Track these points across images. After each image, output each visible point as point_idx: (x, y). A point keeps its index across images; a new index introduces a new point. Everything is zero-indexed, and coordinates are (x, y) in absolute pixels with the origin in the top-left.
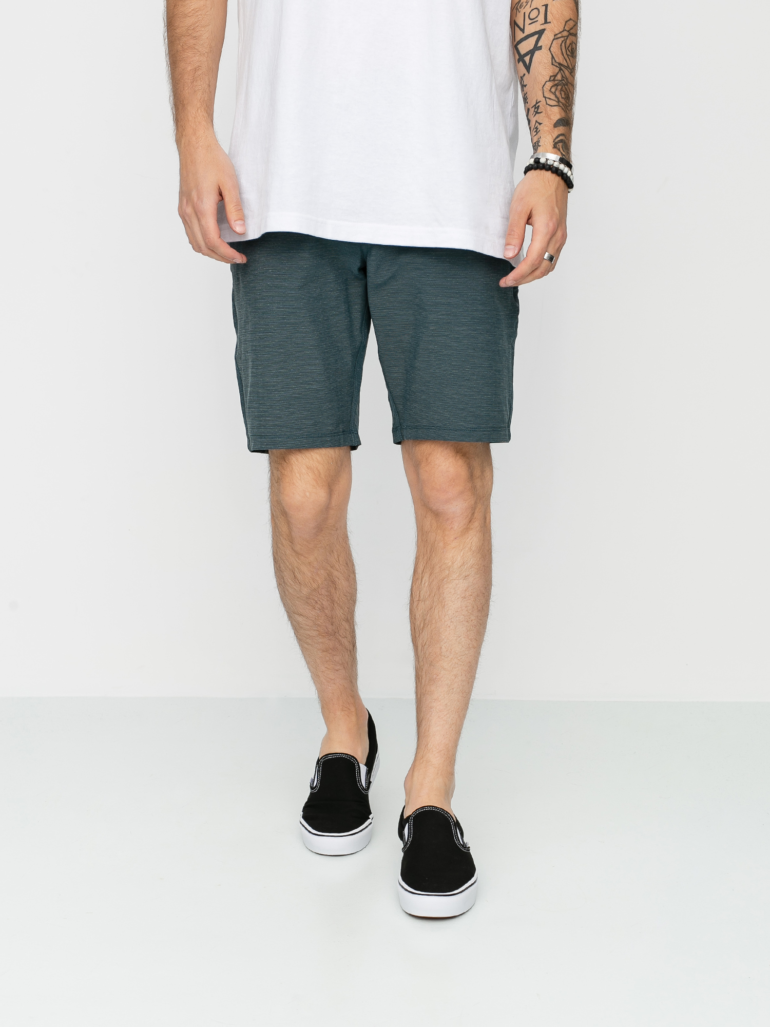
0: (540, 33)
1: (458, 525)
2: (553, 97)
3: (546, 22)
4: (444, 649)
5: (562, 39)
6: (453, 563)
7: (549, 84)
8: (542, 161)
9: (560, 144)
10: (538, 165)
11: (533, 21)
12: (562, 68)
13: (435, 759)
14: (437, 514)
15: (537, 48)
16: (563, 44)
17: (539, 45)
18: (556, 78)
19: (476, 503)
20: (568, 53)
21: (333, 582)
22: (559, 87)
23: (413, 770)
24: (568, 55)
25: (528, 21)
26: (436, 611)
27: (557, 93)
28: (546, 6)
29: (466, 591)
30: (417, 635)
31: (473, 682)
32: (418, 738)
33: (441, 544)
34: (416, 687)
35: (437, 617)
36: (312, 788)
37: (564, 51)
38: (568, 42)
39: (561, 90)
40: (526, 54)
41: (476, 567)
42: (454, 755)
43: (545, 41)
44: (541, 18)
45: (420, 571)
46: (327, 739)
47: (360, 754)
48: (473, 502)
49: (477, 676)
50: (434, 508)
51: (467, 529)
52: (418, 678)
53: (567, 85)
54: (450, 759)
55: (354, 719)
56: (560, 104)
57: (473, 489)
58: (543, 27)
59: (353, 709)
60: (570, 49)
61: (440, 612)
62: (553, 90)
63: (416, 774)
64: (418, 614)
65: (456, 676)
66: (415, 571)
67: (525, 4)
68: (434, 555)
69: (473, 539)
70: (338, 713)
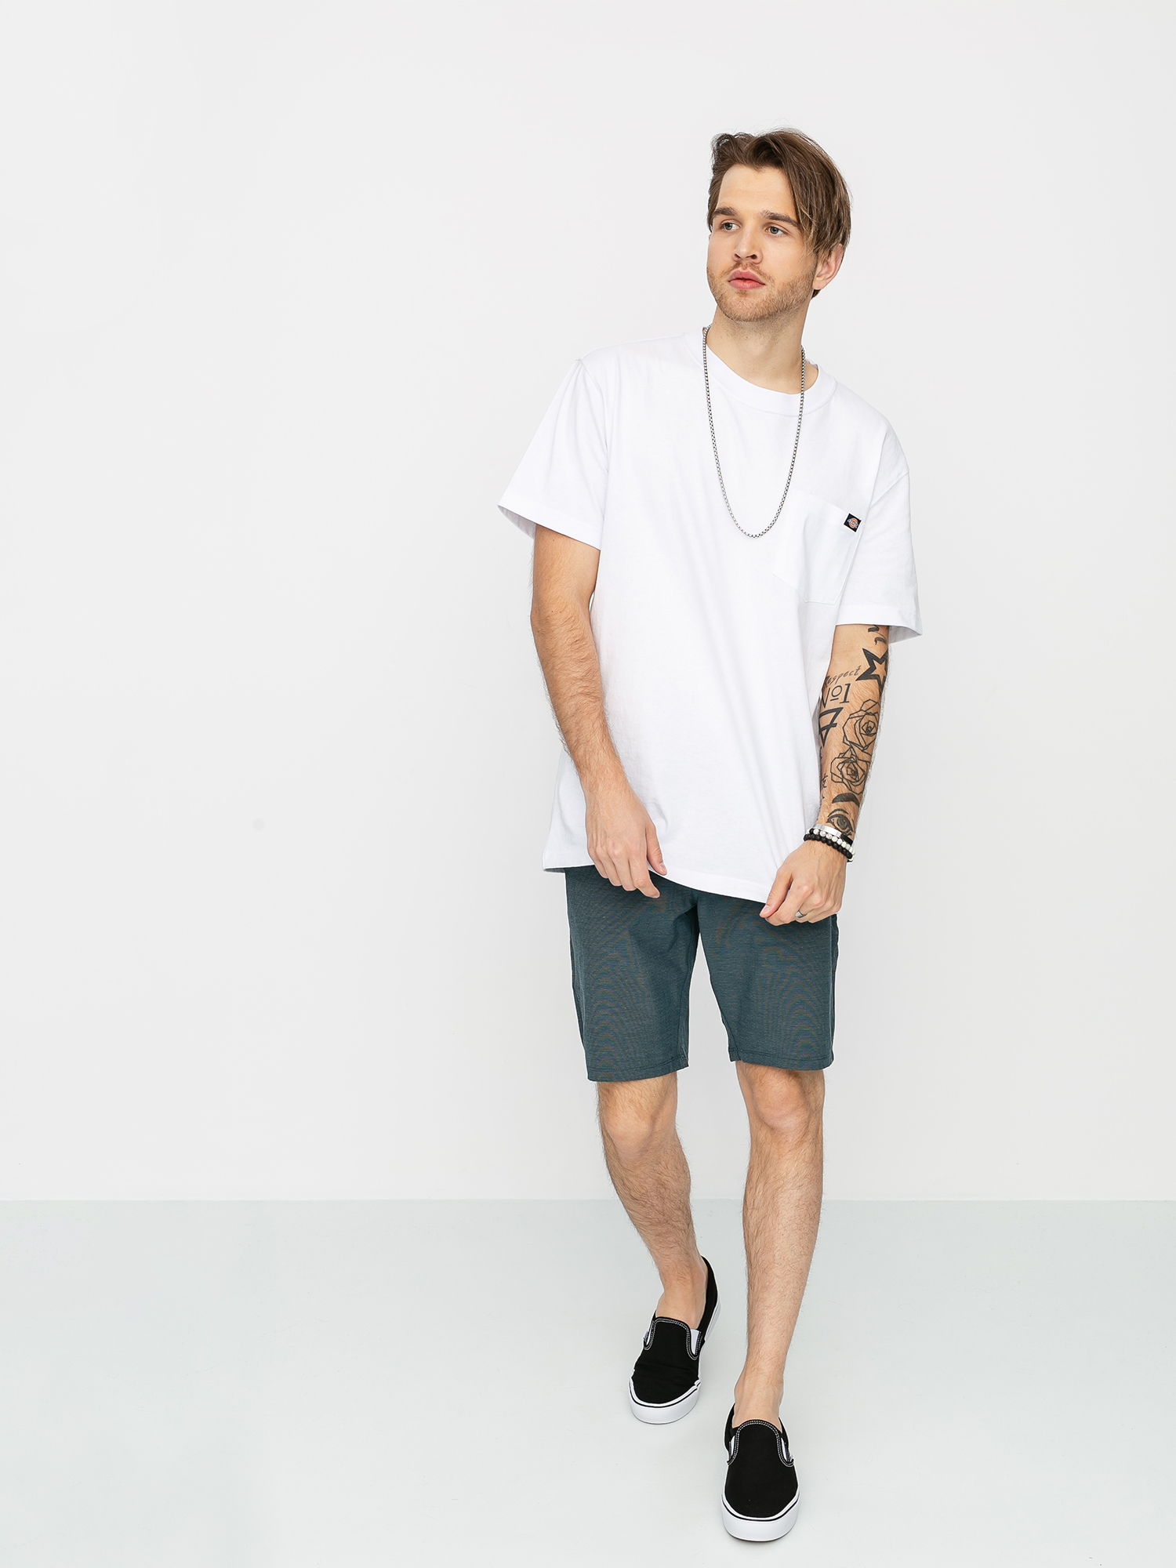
0: (838, 711)
1: (792, 1139)
2: (838, 773)
3: (845, 701)
4: (777, 1257)
5: (857, 719)
6: (787, 1174)
7: (838, 761)
8: (816, 832)
9: (836, 819)
10: (811, 836)
11: (835, 697)
12: (854, 746)
13: (766, 1366)
14: (772, 1129)
15: (833, 725)
16: (857, 725)
17: (835, 722)
18: (846, 756)
19: (809, 1117)
20: (862, 731)
21: (663, 1185)
22: (846, 765)
23: (744, 1379)
24: (861, 734)
25: (830, 697)
26: (770, 1220)
27: (844, 770)
28: (849, 685)
29: (799, 1200)
30: (750, 1243)
31: (804, 1289)
32: (749, 1344)
33: (776, 1156)
34: (749, 1294)
35: (771, 1225)
36: (645, 1345)
37: (857, 730)
38: (863, 722)
39: (848, 767)
40: (824, 728)
41: (809, 1177)
42: (784, 1362)
43: (840, 720)
44: (841, 697)
45: (754, 1180)
46: (664, 1301)
47: (692, 1320)
48: (806, 1117)
49: (807, 1283)
50: (769, 1123)
51: (801, 1142)
52: (750, 1284)
53: (856, 762)
54: (780, 1367)
55: (689, 1287)
56: (845, 781)
57: (807, 1104)
58: (841, 706)
59: (689, 1278)
60: (865, 728)
61: (774, 1221)
62: (840, 767)
63: (747, 1382)
64: (752, 1222)
65: (788, 1283)
66: (749, 1180)
67: (832, 680)
68: (768, 1166)
69: (806, 1150)
70: (674, 1282)
